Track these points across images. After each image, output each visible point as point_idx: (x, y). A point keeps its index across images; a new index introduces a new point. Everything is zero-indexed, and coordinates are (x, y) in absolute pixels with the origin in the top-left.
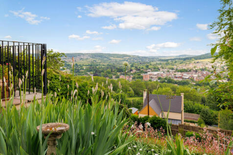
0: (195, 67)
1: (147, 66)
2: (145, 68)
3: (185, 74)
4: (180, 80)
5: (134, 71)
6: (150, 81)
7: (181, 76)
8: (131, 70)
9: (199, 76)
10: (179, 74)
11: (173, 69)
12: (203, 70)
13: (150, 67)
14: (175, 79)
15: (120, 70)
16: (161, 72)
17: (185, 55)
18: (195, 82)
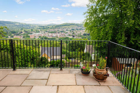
0: (58, 30)
1: (32, 30)
2: (30, 31)
3: (53, 34)
4: (51, 37)
5: (24, 33)
6: (34, 38)
7: (51, 35)
8: (21, 32)
9: (60, 35)
10: (50, 34)
11: (47, 31)
12: (62, 32)
13: (34, 30)
14: (49, 37)
15: (14, 32)
16: (40, 33)
17: (53, 24)
18: (59, 38)
